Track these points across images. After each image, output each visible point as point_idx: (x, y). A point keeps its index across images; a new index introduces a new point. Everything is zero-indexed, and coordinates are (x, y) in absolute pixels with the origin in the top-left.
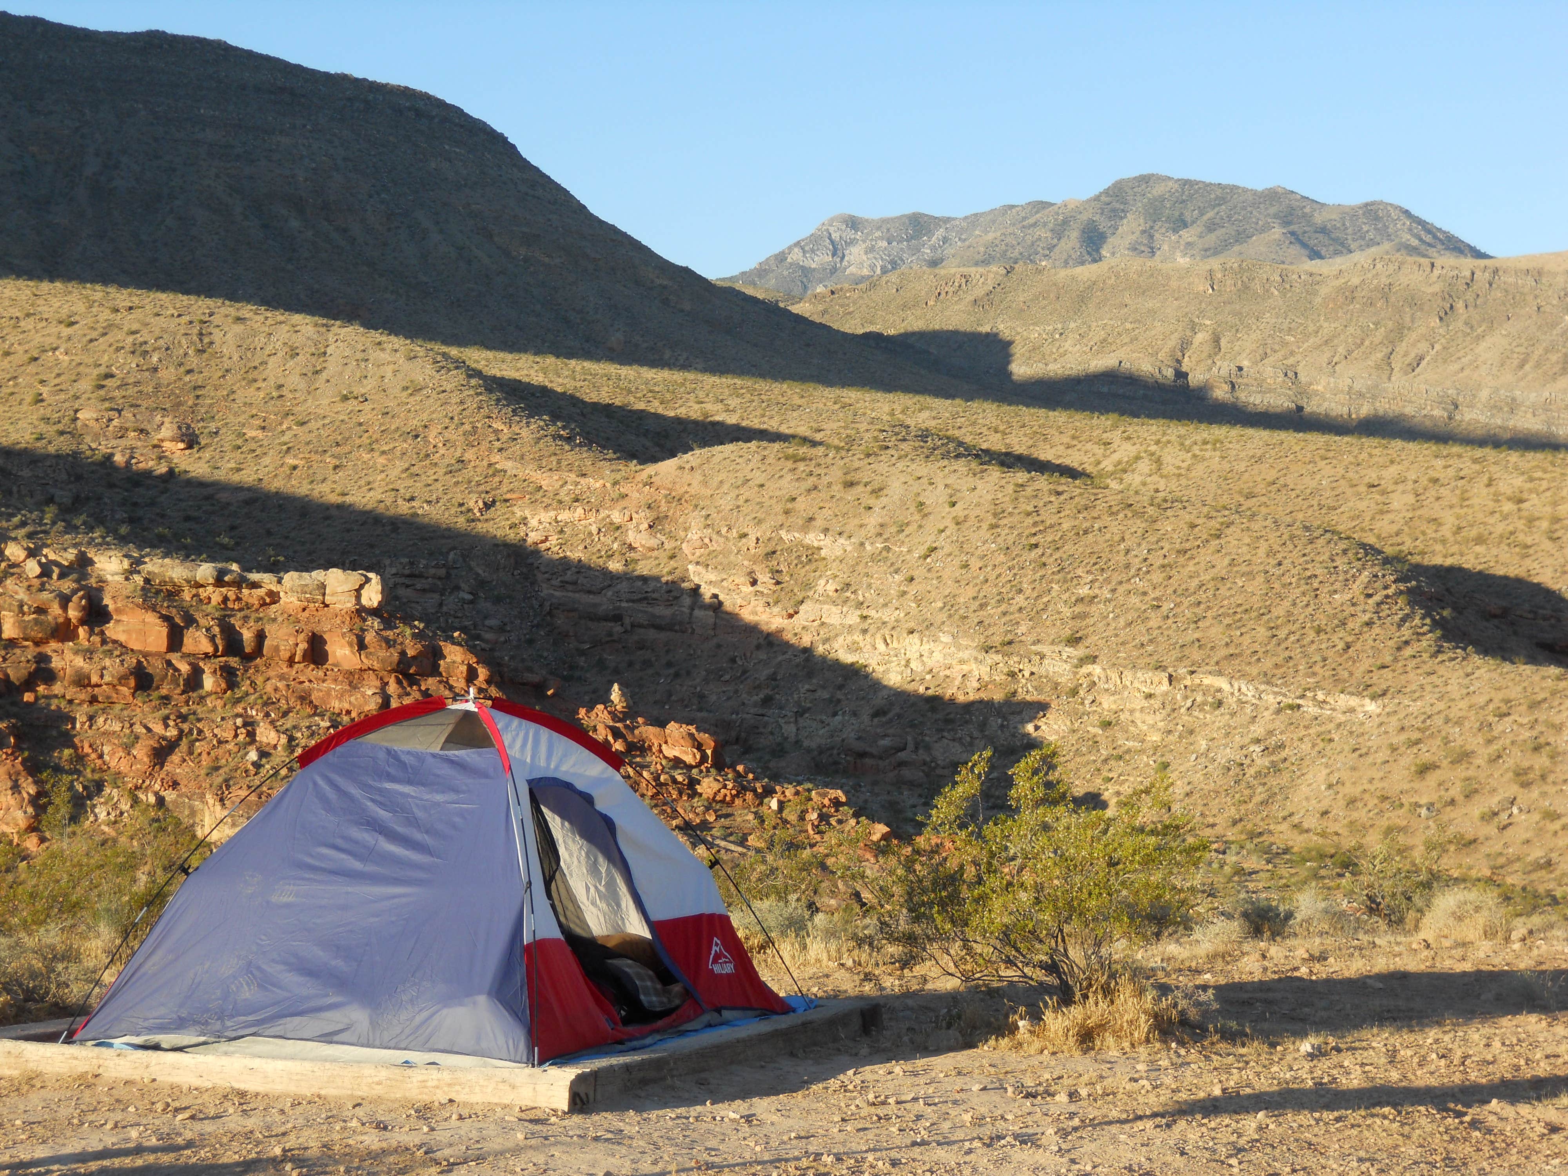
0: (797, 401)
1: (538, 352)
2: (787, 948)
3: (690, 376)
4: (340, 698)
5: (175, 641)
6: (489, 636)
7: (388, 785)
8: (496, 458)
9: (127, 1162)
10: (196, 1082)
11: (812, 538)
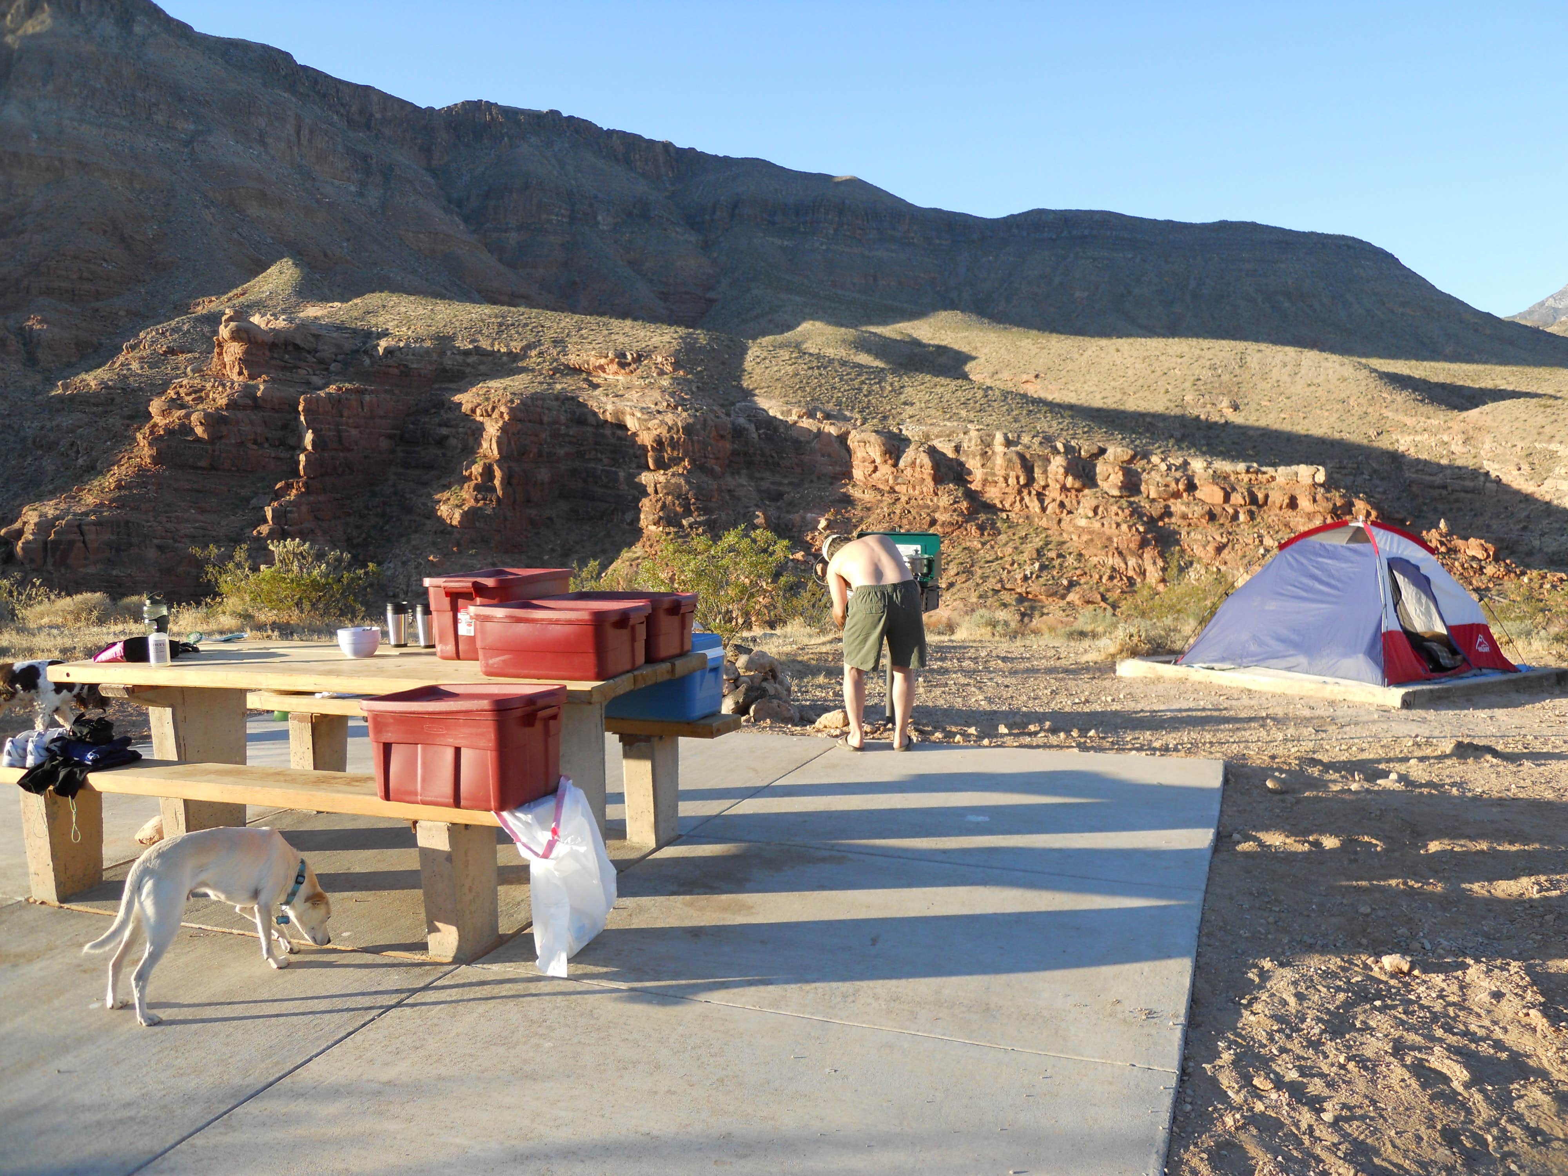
0: (1548, 376)
1: (1407, 359)
2: (1520, 644)
3: (1488, 367)
4: (1304, 525)
5: (1227, 498)
6: (1378, 496)
7: (1320, 559)
8: (1384, 411)
9: (1199, 714)
10: (1229, 684)
11: (1553, 447)
